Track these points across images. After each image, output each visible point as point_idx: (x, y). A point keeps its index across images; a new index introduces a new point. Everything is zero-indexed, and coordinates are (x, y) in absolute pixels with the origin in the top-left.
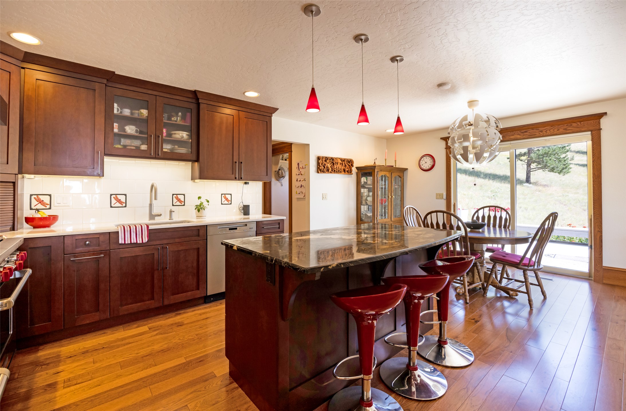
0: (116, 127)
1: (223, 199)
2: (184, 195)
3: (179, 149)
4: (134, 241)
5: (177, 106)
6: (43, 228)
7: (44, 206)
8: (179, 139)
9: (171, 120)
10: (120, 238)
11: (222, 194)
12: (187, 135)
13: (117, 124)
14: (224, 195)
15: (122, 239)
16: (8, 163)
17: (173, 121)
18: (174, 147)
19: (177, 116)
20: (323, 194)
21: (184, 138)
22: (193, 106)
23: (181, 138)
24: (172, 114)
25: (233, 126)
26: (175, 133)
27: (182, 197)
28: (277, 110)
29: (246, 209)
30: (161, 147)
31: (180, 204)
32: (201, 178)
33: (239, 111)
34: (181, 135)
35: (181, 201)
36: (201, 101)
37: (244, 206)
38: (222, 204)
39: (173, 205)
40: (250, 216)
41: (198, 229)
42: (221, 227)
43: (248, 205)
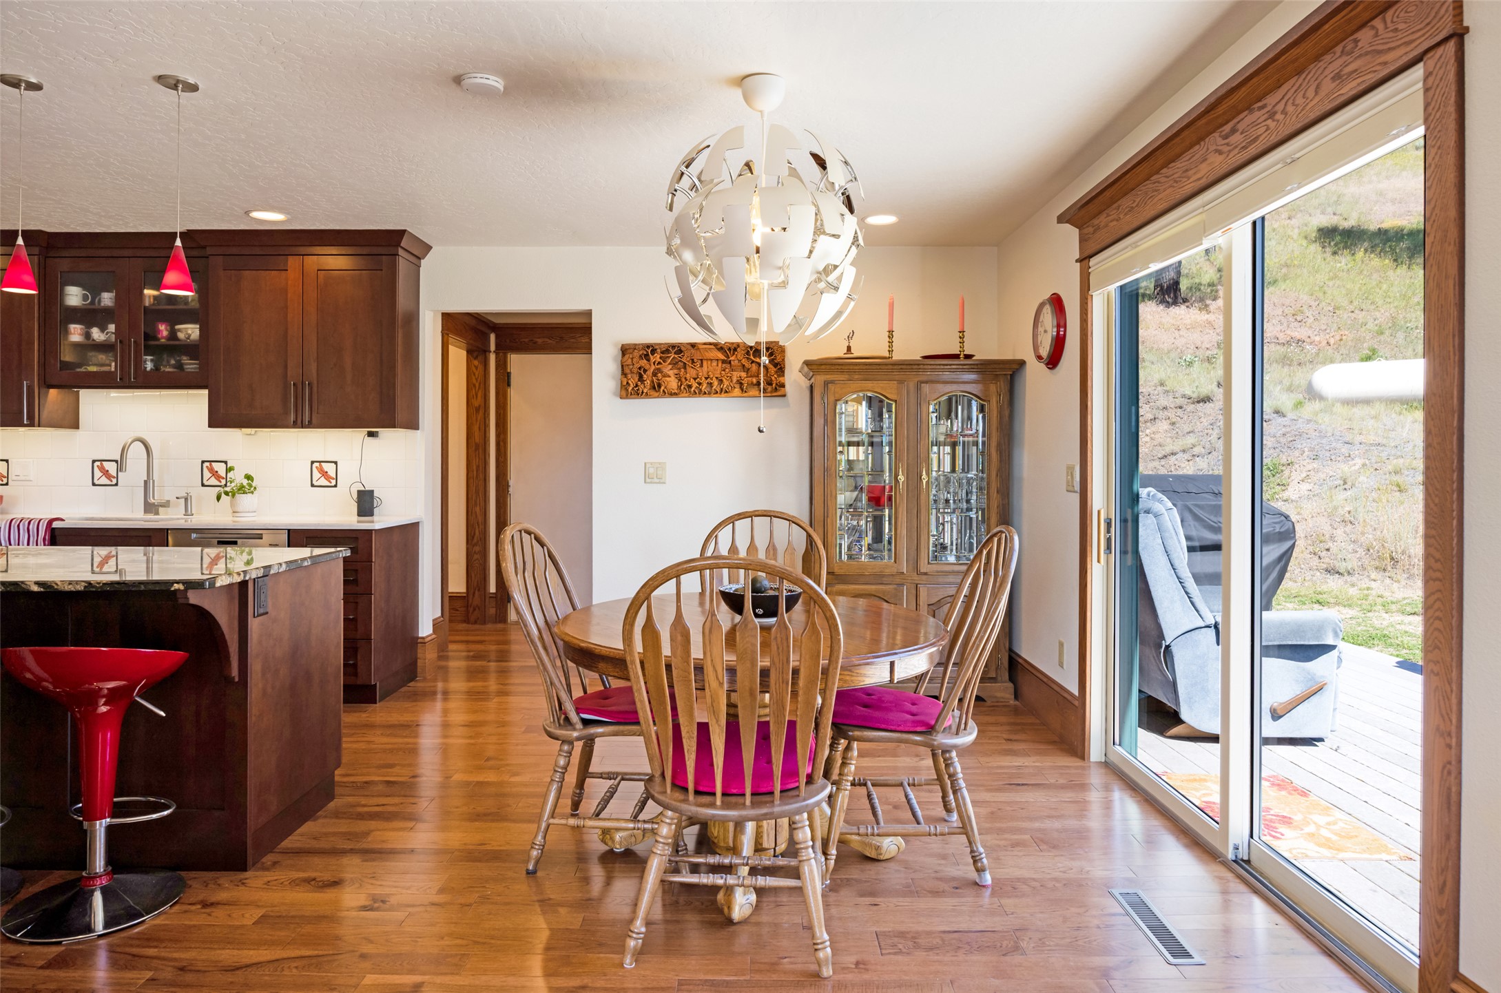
0: (75, 331)
1: (316, 475)
2: (226, 463)
11: (313, 462)
13: (78, 327)
14: (317, 464)
20: (648, 466)
21: (191, 338)
23: (185, 338)
25: (287, 295)
26: (179, 330)
27: (220, 468)
28: (401, 233)
29: (366, 502)
30: (139, 363)
31: (217, 483)
32: (212, 424)
33: (303, 255)
34: (190, 331)
35: (218, 477)
36: (209, 251)
37: (359, 492)
38: (312, 485)
39: (203, 485)
40: (375, 518)
41: (150, 537)
42: (198, 535)
43: (372, 491)
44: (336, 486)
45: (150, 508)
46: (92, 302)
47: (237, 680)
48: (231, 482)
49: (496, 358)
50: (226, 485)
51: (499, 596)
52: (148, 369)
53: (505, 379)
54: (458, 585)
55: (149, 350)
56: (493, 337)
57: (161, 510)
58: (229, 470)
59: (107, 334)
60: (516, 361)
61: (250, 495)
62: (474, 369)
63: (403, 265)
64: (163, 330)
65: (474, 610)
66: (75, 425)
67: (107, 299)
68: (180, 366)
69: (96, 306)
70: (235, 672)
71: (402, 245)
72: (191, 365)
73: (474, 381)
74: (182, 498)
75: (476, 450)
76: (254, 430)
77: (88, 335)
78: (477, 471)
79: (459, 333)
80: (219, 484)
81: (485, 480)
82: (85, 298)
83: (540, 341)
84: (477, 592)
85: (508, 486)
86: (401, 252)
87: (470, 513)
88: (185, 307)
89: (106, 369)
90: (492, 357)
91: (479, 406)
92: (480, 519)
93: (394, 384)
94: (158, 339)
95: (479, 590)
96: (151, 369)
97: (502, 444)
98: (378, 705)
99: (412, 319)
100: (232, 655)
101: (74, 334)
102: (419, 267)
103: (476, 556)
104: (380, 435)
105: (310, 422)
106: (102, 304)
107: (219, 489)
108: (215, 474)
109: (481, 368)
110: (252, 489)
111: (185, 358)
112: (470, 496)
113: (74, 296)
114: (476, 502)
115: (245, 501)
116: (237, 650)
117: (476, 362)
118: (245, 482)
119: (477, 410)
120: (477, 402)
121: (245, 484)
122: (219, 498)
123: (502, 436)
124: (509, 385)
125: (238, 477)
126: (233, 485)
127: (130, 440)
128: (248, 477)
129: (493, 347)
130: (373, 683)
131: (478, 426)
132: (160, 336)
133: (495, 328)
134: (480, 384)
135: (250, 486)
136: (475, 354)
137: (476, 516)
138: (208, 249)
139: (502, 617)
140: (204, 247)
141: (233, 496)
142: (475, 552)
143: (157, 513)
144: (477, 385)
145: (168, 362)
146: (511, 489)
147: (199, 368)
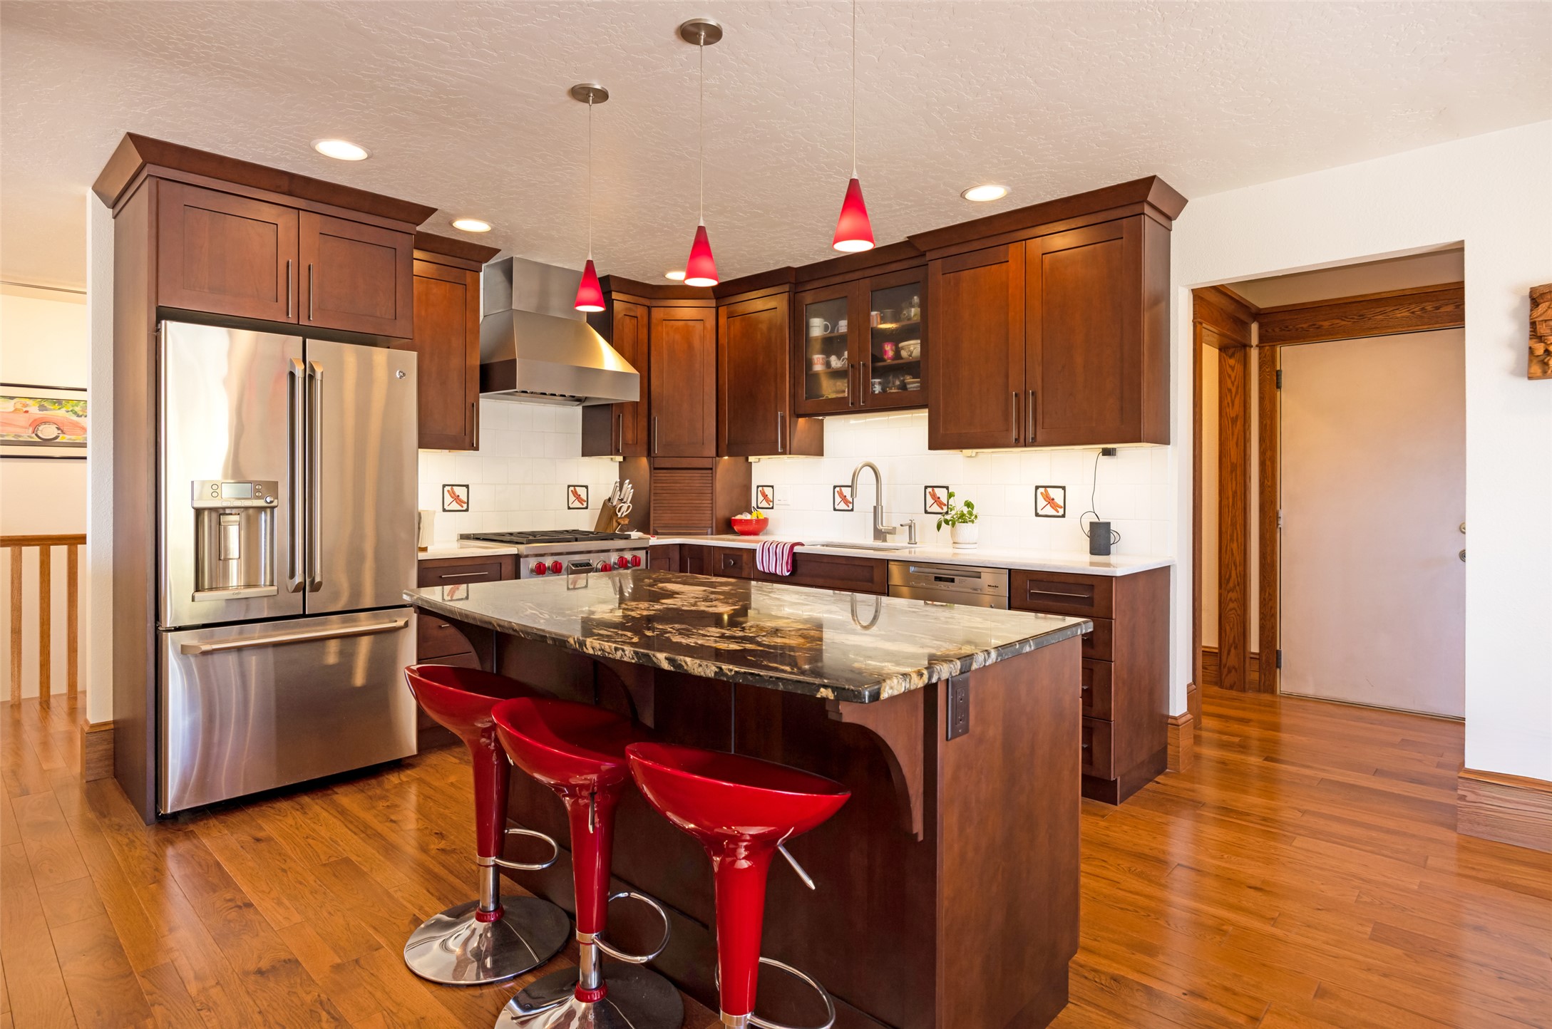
0: (818, 361)
2: (948, 488)
4: (773, 570)
5: (894, 287)
6: (747, 535)
7: (768, 504)
9: (900, 320)
10: (757, 562)
11: (1037, 487)
13: (821, 356)
15: (760, 563)
16: (703, 444)
17: (904, 320)
25: (1008, 291)
26: (902, 348)
27: (942, 494)
28: (1148, 182)
29: (1100, 537)
30: (867, 385)
31: (939, 510)
32: (932, 446)
33: (1025, 240)
34: (912, 348)
35: (940, 504)
36: (929, 256)
37: (1092, 524)
38: (1037, 515)
39: (926, 512)
40: (1112, 558)
41: (872, 567)
42: (917, 569)
43: (1108, 524)
44: (1063, 516)
45: (879, 534)
46: (832, 331)
47: (921, 838)
48: (951, 510)
49: (1260, 354)
50: (947, 513)
51: (1264, 658)
52: (877, 392)
53: (1272, 380)
54: (1210, 639)
55: (877, 372)
56: (1254, 327)
57: (888, 536)
58: (950, 495)
59: (843, 361)
60: (1290, 357)
61: (970, 524)
62: (1229, 370)
63: (1149, 227)
64: (889, 349)
65: (1229, 671)
66: (820, 452)
67: (843, 326)
68: (904, 387)
69: (836, 334)
70: (918, 827)
71: (1150, 199)
72: (913, 384)
73: (1230, 385)
74: (906, 525)
75: (1232, 472)
76: (975, 451)
77: (828, 364)
78: (1234, 497)
79: (1214, 322)
80: (940, 511)
81: (1245, 509)
82: (826, 328)
83: (1326, 324)
84: (1233, 651)
85: (1278, 518)
86: (1147, 210)
87: (1223, 550)
88: (909, 322)
89: (841, 395)
90: (1254, 354)
91: (1237, 416)
92: (1238, 559)
93: (1140, 384)
94: (884, 360)
95: (1236, 648)
96: (879, 392)
97: (1268, 463)
98: (1119, 807)
99: (1163, 298)
100: (913, 800)
101: (817, 364)
102: (1170, 230)
103: (1231, 605)
104: (1118, 453)
105: (1034, 439)
106: (840, 331)
107: (940, 516)
108: (937, 500)
109: (1239, 368)
110: (973, 517)
111: (908, 377)
112: (1224, 529)
113: (817, 327)
114: (1232, 536)
115: (965, 530)
116: (921, 790)
117: (1232, 362)
118: (965, 510)
119: (1234, 420)
120: (1235, 411)
121: (965, 512)
122: (939, 527)
123: (1269, 454)
124: (1278, 386)
125: (958, 505)
126: (953, 512)
127: (860, 466)
128: (969, 505)
129: (1255, 340)
130: (1113, 779)
131: (1235, 440)
132: (886, 357)
133: (1258, 315)
134: (1237, 388)
135: (970, 514)
136: (1231, 351)
137: (1233, 554)
138: (928, 254)
139: (1268, 686)
140: (923, 255)
141: (953, 525)
142: (1231, 599)
143: (885, 540)
144: (1234, 390)
145: (894, 384)
146: (1281, 522)
147: (921, 387)
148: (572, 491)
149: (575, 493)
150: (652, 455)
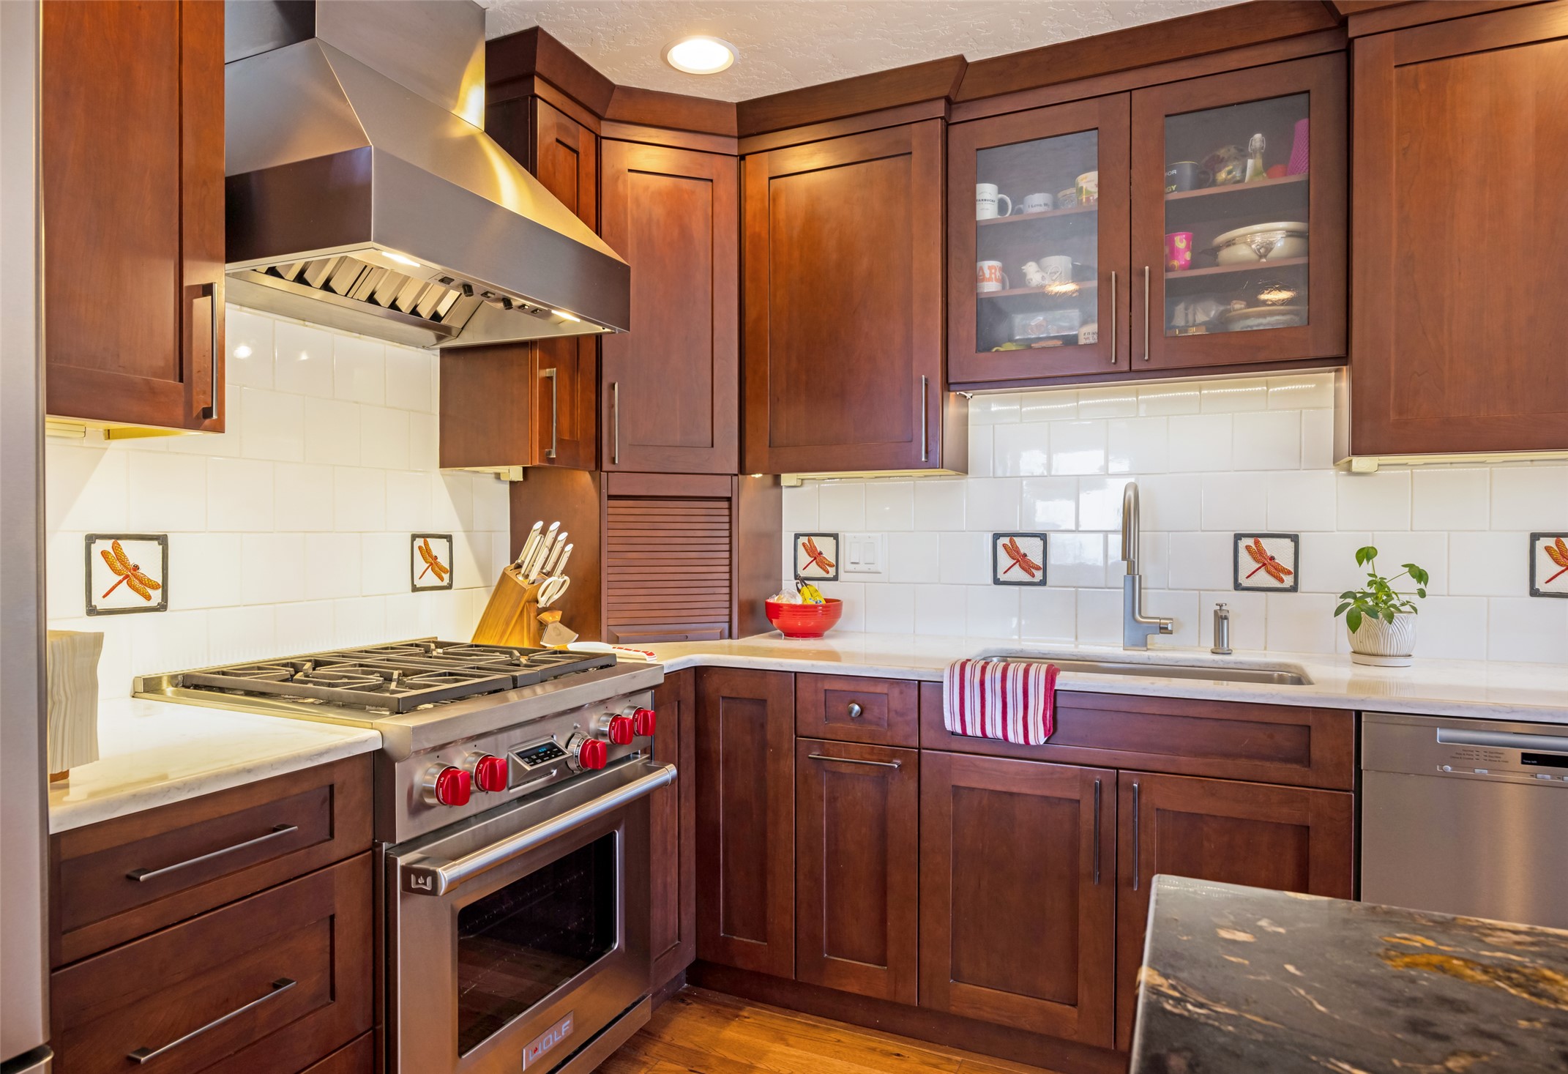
0: (991, 274)
2: (1295, 538)
3: (1247, 317)
4: (994, 729)
5: (1233, 105)
6: (803, 637)
7: (824, 570)
8: (1249, 262)
9: (1214, 183)
10: (945, 710)
12: (1291, 234)
13: (995, 264)
15: (952, 713)
16: (712, 446)
17: (1224, 183)
18: (1229, 311)
19: (1243, 154)
21: (1272, 254)
22: (1320, 75)
23: (1254, 257)
24: (1218, 153)
26: (1227, 242)
30: (1156, 319)
34: (1262, 241)
38: (1536, 593)
39: (1238, 586)
66: (965, 465)
94: (1175, 270)
101: (990, 279)
132: (1176, 263)
148: (420, 548)
149: (426, 552)
150: (606, 465)
